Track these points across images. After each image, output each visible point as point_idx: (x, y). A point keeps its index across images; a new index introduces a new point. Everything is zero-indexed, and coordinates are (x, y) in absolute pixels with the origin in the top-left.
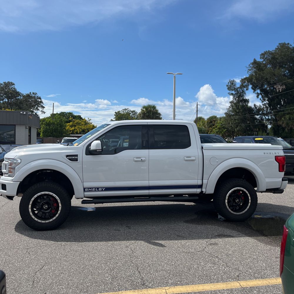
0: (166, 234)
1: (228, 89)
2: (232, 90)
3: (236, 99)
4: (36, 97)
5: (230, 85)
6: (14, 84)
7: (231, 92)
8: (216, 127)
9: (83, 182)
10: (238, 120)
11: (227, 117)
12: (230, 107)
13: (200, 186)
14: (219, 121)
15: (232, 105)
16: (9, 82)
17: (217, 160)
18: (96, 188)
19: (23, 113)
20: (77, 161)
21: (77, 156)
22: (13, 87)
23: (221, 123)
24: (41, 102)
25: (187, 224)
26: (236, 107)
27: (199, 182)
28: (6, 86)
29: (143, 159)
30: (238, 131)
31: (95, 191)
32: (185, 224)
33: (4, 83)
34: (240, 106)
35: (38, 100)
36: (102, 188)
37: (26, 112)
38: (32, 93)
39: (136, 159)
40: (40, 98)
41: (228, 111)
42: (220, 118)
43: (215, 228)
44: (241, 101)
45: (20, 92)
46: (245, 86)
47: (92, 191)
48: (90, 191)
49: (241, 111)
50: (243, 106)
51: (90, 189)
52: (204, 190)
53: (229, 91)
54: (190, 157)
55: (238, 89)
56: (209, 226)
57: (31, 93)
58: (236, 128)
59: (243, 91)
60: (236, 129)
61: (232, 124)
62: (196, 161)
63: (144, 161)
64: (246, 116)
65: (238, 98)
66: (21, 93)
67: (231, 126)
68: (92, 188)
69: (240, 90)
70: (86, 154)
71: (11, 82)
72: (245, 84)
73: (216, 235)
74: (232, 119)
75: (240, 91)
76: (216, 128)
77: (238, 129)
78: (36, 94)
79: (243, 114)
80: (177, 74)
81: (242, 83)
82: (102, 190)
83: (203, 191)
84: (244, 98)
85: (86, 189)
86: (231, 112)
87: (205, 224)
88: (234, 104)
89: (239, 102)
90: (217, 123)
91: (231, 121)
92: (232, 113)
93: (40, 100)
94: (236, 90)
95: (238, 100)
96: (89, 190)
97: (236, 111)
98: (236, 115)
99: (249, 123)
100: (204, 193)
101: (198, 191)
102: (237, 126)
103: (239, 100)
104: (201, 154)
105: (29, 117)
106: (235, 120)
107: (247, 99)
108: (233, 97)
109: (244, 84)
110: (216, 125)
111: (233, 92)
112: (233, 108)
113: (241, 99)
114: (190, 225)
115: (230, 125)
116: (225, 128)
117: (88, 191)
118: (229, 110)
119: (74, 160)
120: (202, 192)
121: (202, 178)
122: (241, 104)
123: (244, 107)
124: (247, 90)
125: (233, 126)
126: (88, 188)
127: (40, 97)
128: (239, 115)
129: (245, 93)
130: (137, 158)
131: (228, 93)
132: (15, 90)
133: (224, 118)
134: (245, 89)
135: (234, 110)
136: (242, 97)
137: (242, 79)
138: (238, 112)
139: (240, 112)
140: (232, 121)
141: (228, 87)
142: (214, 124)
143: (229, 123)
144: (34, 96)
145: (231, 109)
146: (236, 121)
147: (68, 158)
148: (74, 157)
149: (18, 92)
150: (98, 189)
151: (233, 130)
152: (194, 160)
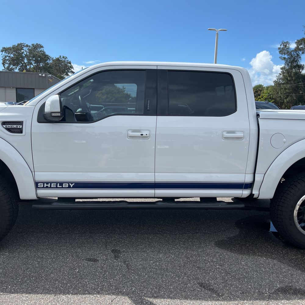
0: (179, 277)
1: (280, 53)
2: (285, 54)
3: (288, 65)
4: (66, 61)
5: (283, 48)
6: (42, 47)
7: (283, 56)
8: (262, 97)
9: (33, 172)
10: (289, 89)
11: (276, 85)
12: (280, 74)
13: (250, 186)
14: (265, 91)
15: (283, 71)
16: (37, 44)
17: (285, 140)
18: (57, 183)
19: (42, 75)
20: (21, 132)
21: (21, 123)
22: (42, 50)
23: (269, 93)
24: (72, 67)
25: (221, 251)
26: (288, 74)
27: (248, 179)
28: (34, 49)
29: (144, 133)
30: (288, 102)
31: (57, 187)
32: (217, 249)
33: (33, 45)
34: (292, 73)
35: (68, 65)
36: (68, 183)
37: (45, 75)
38: (62, 57)
39: (131, 134)
40: (70, 63)
41: (277, 79)
42: (268, 88)
43: (274, 265)
44: (295, 67)
45: (49, 55)
46: (301, 48)
47: (51, 187)
48: (47, 187)
49: (293, 78)
50: (296, 73)
51: (48, 185)
52: (255, 192)
53: (281, 55)
54: (233, 132)
55: (292, 53)
56: (262, 260)
57: (60, 56)
58: (286, 98)
59: (298, 55)
60: (285, 100)
61: (281, 93)
62: (243, 140)
63: (146, 137)
64: (298, 85)
65: (291, 63)
66: (50, 57)
67: (280, 97)
68: (51, 183)
69: (295, 53)
70: (39, 121)
71: (40, 44)
72: (301, 46)
73: (278, 290)
74: (282, 89)
75: (294, 55)
76: (262, 99)
77: (288, 100)
78: (66, 58)
79: (296, 82)
80: (221, 30)
81: (297, 45)
82: (69, 187)
83: (254, 194)
84: (299, 64)
85: (39, 184)
86: (281, 80)
87: (254, 254)
88: (285, 71)
89: (291, 68)
90: (263, 93)
91: (280, 90)
92: (283, 81)
93: (70, 65)
94: (289, 53)
95: (291, 66)
96: (45, 185)
97: (287, 79)
98: (287, 83)
99: (302, 93)
100: (255, 197)
101: (245, 193)
102: (288, 96)
103: (293, 66)
104: (254, 127)
105: (48, 80)
106: (285, 89)
107: (302, 65)
108: (286, 62)
109: (299, 47)
110: (262, 95)
111: (286, 56)
112: (284, 76)
113: (295, 64)
114: (226, 254)
115: (279, 95)
116: (273, 98)
117: (43, 187)
118: (279, 78)
119: (16, 130)
120: (251, 195)
121: (252, 171)
122: (294, 70)
123: (298, 75)
124: (303, 53)
125: (282, 97)
126: (44, 183)
127: (70, 61)
128: (291, 84)
129: (300, 57)
130: (134, 131)
131: (280, 57)
132: (44, 53)
133: (272, 86)
134: (301, 52)
135: (285, 78)
136: (296, 61)
137: (298, 40)
138: (290, 80)
139: (292, 80)
140: (282, 90)
141: (280, 50)
142: (260, 94)
143: (278, 93)
144: (64, 60)
145: (281, 76)
146: (287, 90)
147: (4, 126)
148: (15, 126)
149: (47, 55)
150: (61, 184)
151: (282, 101)
152: (241, 138)
